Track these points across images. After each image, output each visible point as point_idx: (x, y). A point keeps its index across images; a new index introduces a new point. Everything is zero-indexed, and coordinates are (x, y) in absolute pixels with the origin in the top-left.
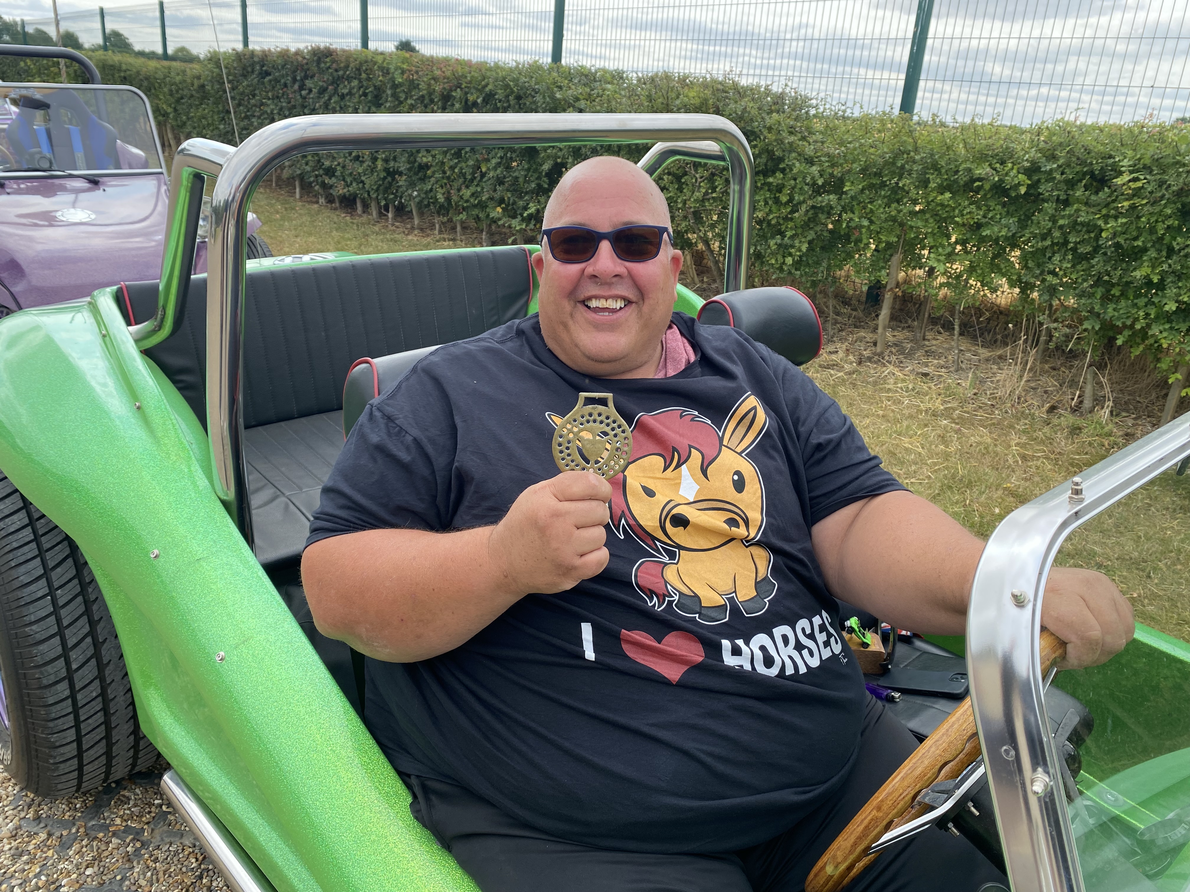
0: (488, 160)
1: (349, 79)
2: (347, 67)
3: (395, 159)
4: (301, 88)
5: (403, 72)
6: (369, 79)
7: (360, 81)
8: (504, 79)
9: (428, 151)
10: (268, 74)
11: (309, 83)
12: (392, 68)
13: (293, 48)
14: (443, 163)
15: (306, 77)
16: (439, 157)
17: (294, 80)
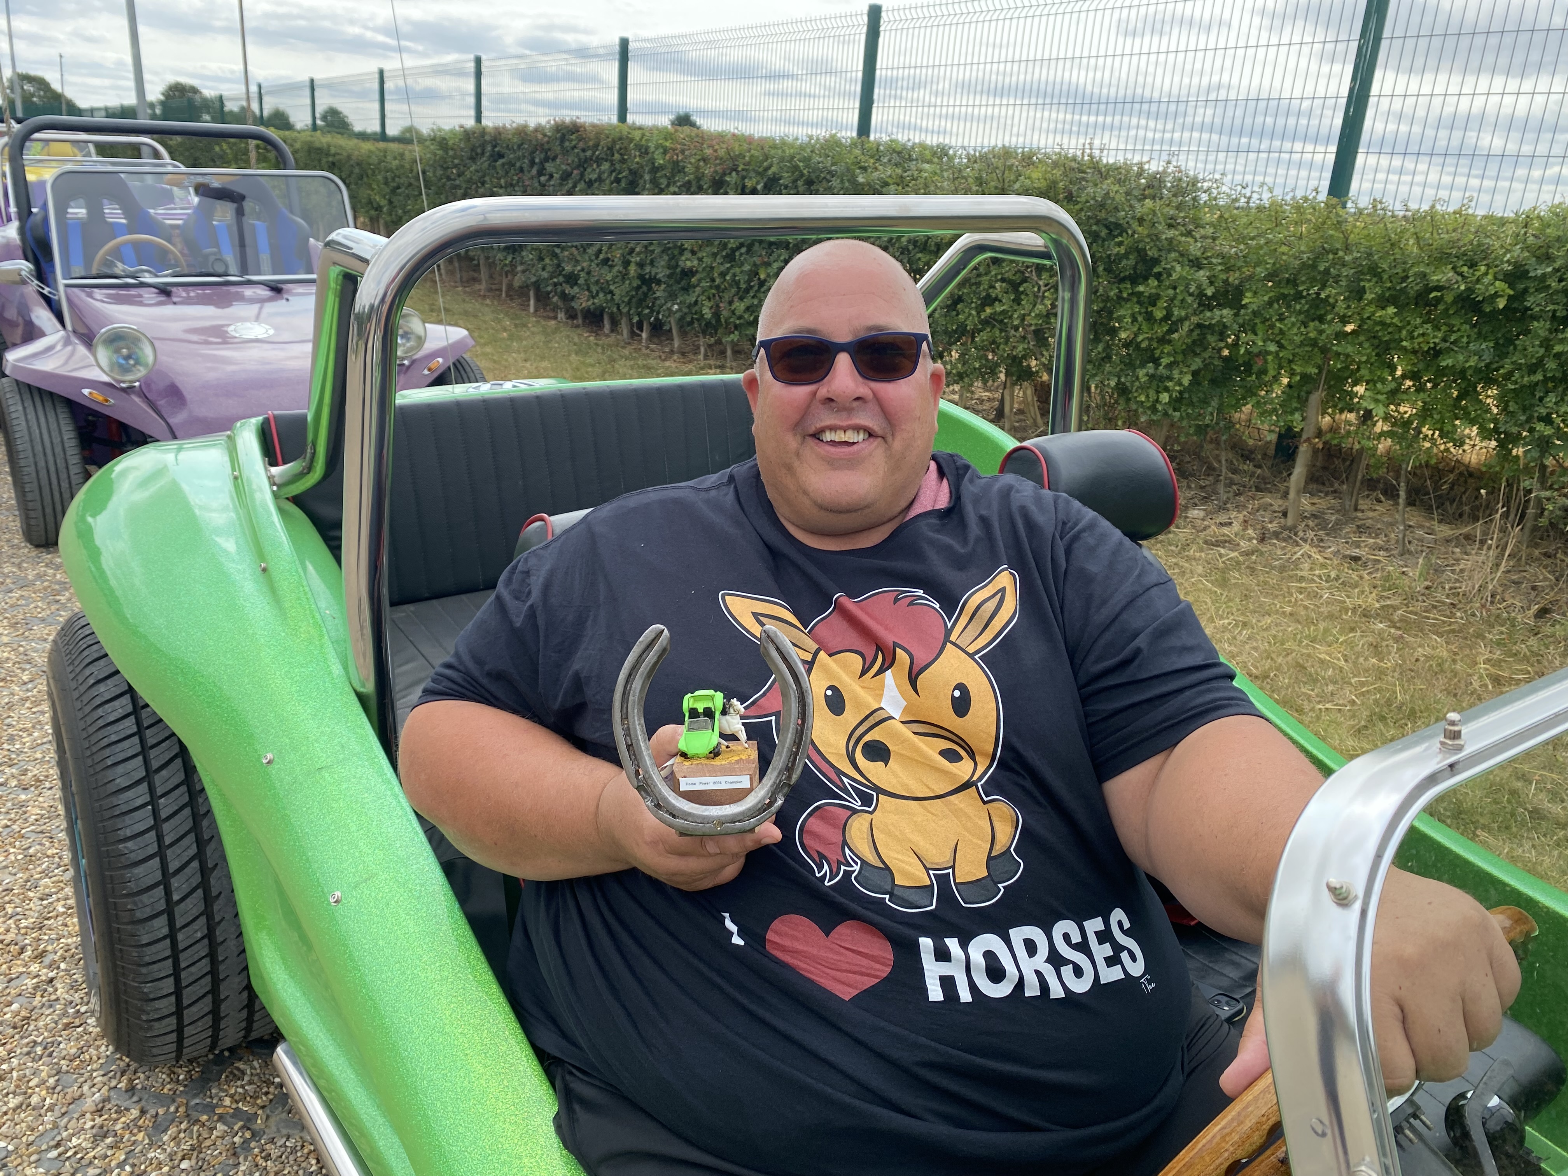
0: (768, 264)
1: (599, 161)
2: (597, 146)
3: (652, 263)
4: (540, 173)
5: (665, 152)
6: (623, 161)
7: (612, 164)
8: (792, 158)
9: (693, 253)
10: (501, 156)
11: (550, 167)
12: (652, 145)
13: (532, 123)
14: (712, 268)
15: (547, 159)
16: (707, 261)
17: (532, 163)
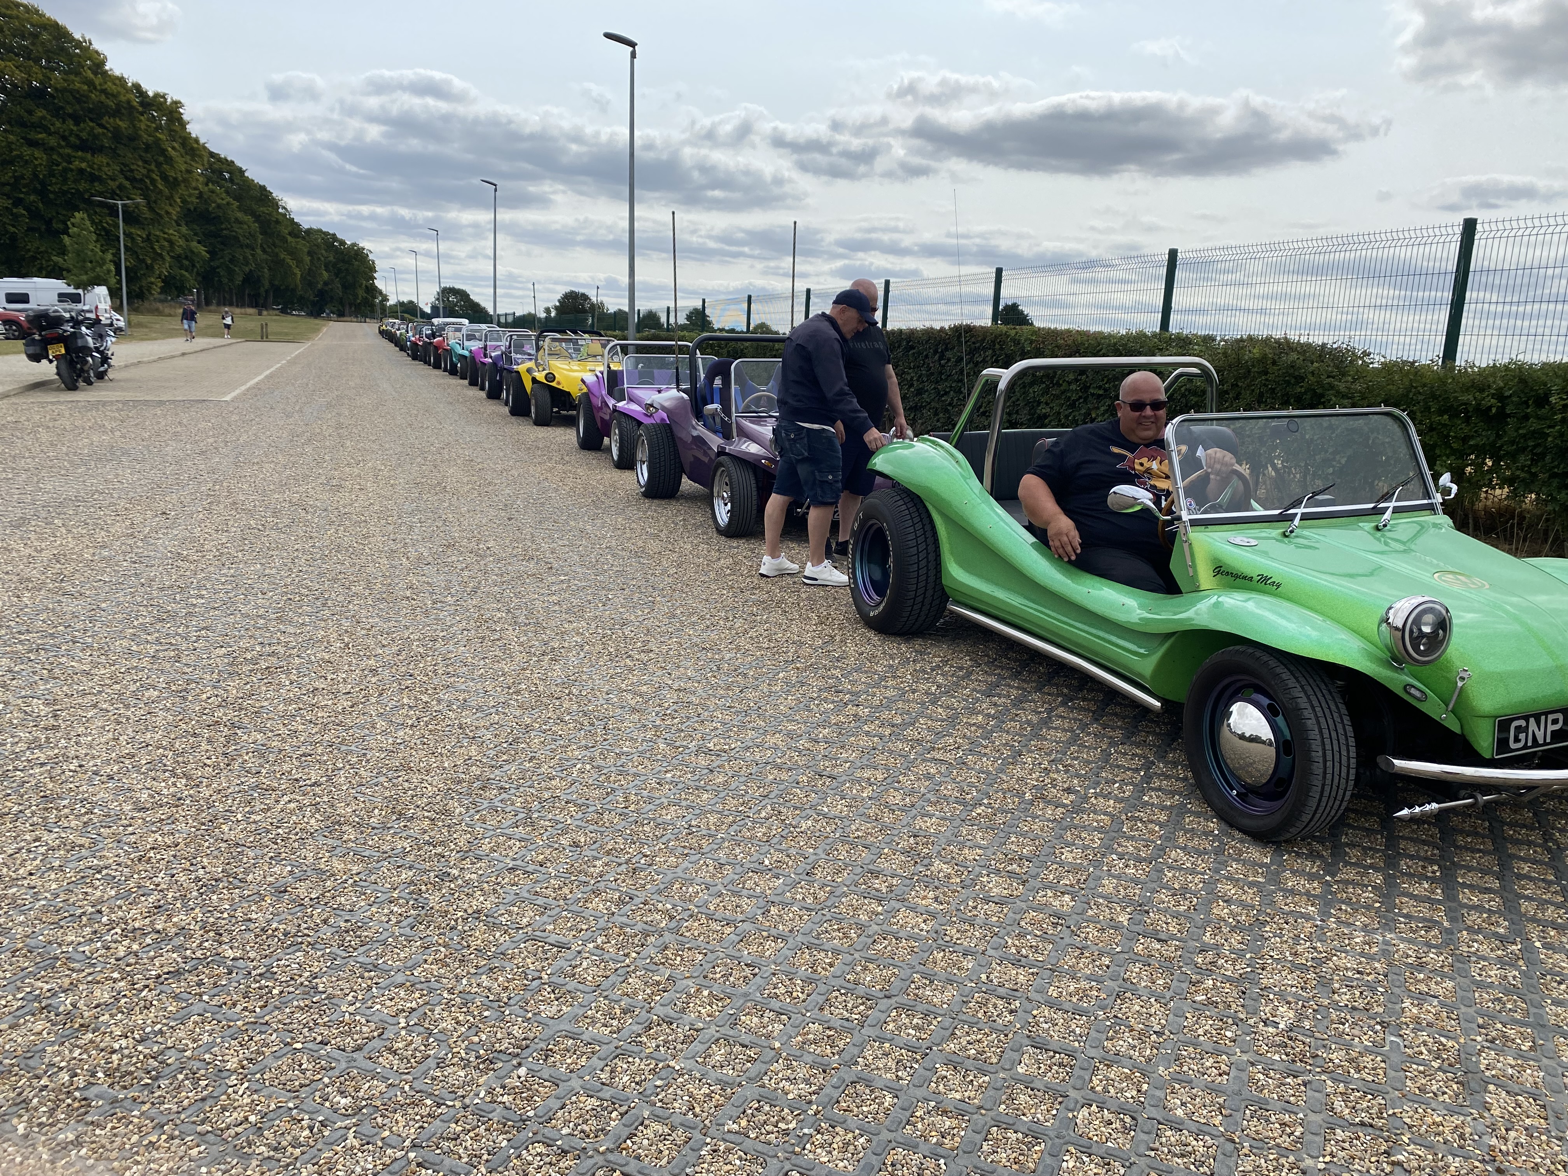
0: (1098, 408)
1: (985, 349)
2: (983, 340)
6: (1001, 349)
7: (994, 350)
8: (1115, 344)
10: (912, 348)
11: (948, 354)
12: (1023, 339)
13: (937, 326)
